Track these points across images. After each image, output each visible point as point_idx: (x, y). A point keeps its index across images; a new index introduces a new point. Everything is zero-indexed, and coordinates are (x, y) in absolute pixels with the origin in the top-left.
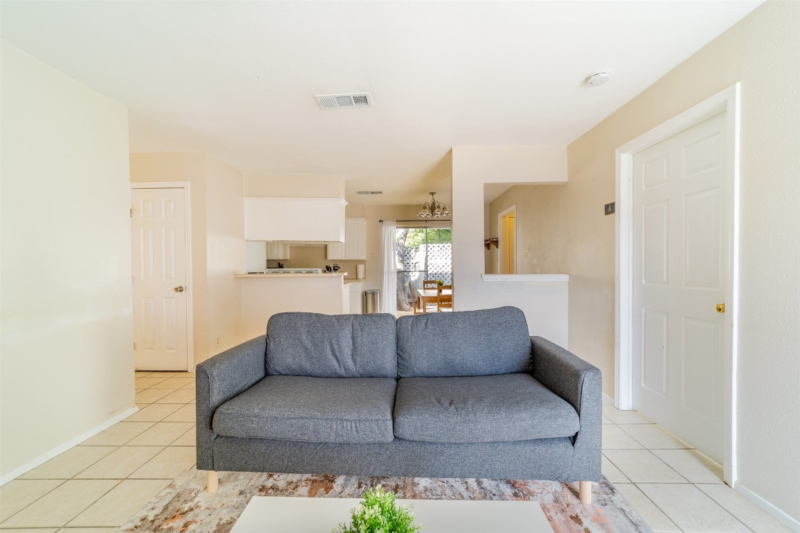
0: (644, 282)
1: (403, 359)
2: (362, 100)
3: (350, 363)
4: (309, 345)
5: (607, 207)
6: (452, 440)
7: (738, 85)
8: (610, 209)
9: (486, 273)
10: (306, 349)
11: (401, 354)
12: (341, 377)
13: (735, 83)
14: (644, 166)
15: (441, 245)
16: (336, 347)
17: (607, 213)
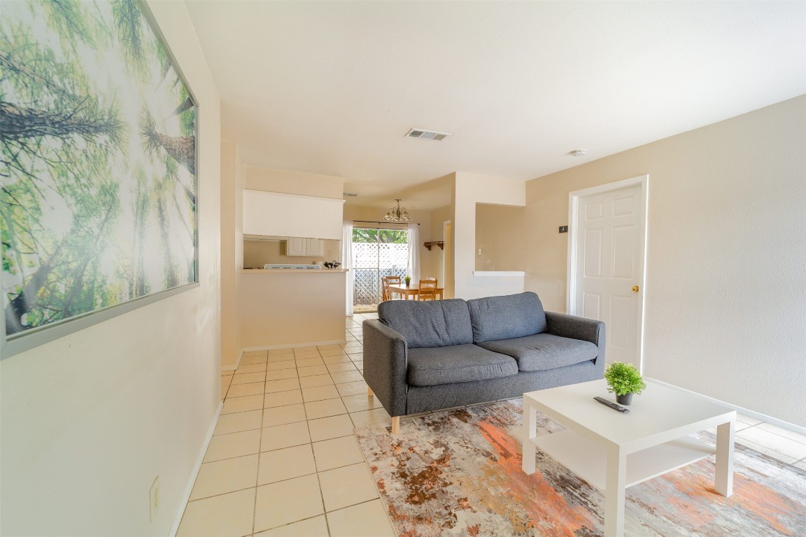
0: (584, 276)
1: (477, 329)
2: (440, 137)
3: (446, 336)
4: (417, 325)
5: (561, 228)
6: (548, 368)
7: (648, 175)
8: (563, 229)
9: (476, 270)
10: (415, 328)
11: (475, 326)
12: (440, 346)
13: (645, 174)
14: (586, 206)
15: (370, 244)
16: (435, 324)
17: (560, 231)
